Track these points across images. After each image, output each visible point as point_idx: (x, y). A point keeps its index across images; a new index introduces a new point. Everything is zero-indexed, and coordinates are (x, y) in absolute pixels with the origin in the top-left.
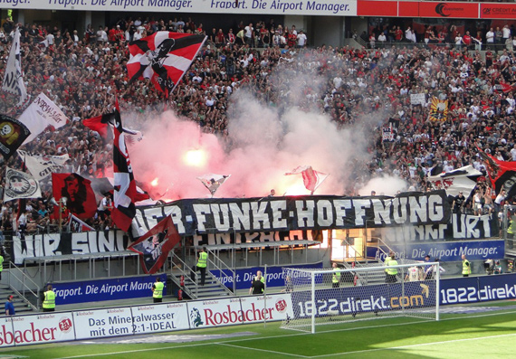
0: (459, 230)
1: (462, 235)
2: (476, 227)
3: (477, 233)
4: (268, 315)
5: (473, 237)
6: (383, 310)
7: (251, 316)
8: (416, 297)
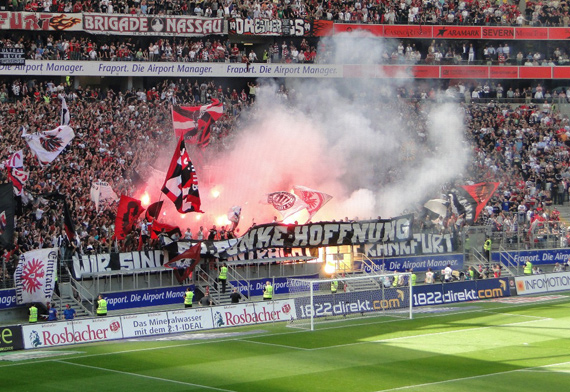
0: (427, 247)
1: (429, 250)
2: (440, 244)
3: (441, 249)
4: (276, 317)
5: (438, 252)
6: (368, 311)
7: (262, 317)
8: (394, 300)
